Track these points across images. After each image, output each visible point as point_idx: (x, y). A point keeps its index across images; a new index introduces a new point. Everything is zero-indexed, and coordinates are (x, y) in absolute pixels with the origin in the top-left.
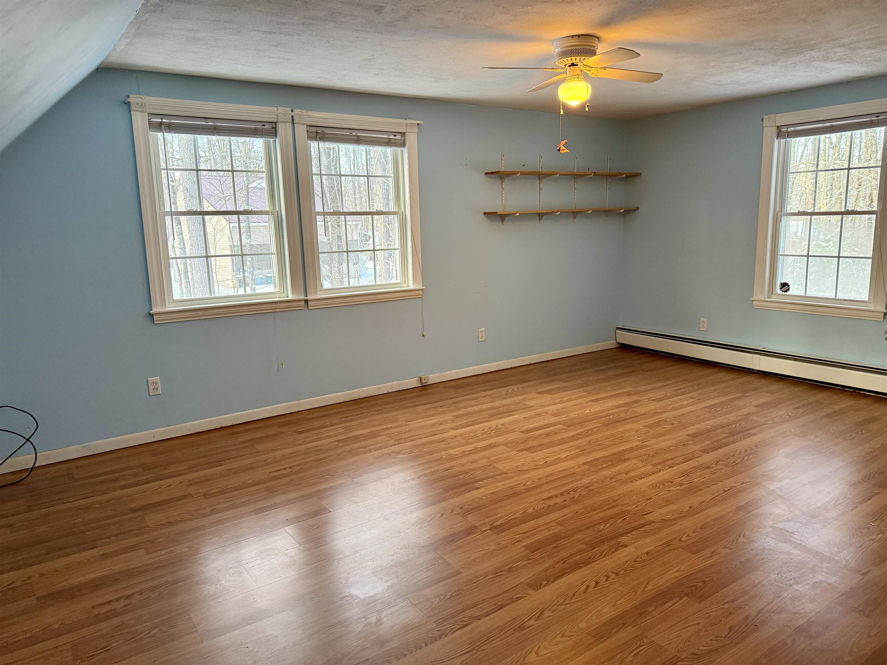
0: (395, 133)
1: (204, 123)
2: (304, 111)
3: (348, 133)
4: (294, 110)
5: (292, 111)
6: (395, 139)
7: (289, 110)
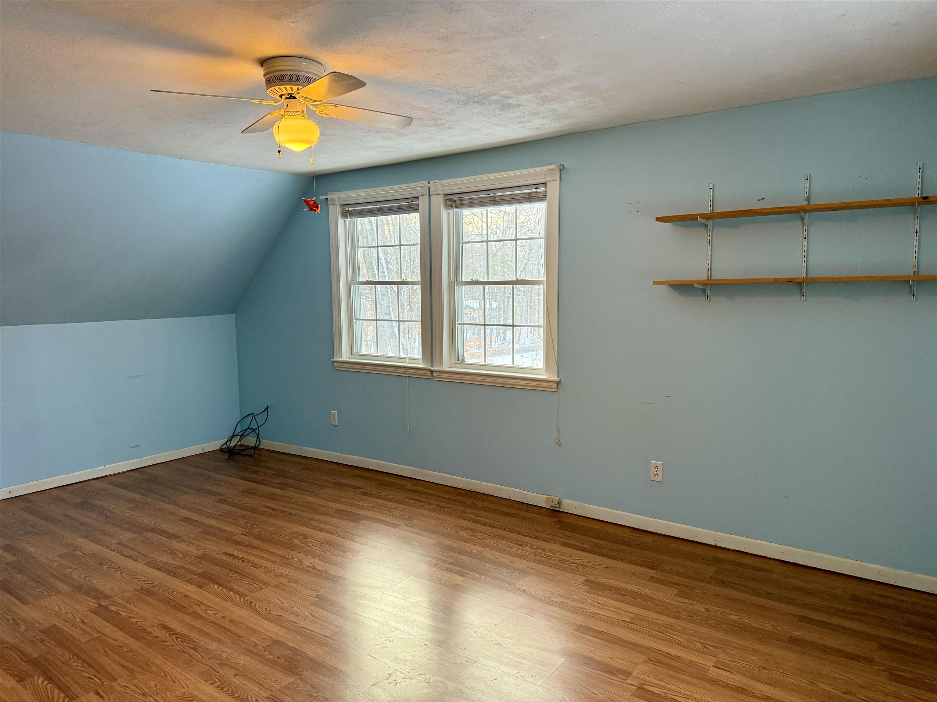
0: (536, 186)
1: (374, 207)
2: (438, 181)
3: (487, 195)
4: (431, 182)
5: (429, 183)
6: (537, 192)
7: (426, 182)
